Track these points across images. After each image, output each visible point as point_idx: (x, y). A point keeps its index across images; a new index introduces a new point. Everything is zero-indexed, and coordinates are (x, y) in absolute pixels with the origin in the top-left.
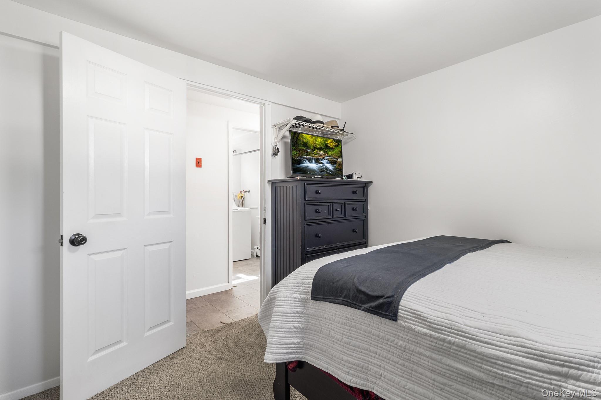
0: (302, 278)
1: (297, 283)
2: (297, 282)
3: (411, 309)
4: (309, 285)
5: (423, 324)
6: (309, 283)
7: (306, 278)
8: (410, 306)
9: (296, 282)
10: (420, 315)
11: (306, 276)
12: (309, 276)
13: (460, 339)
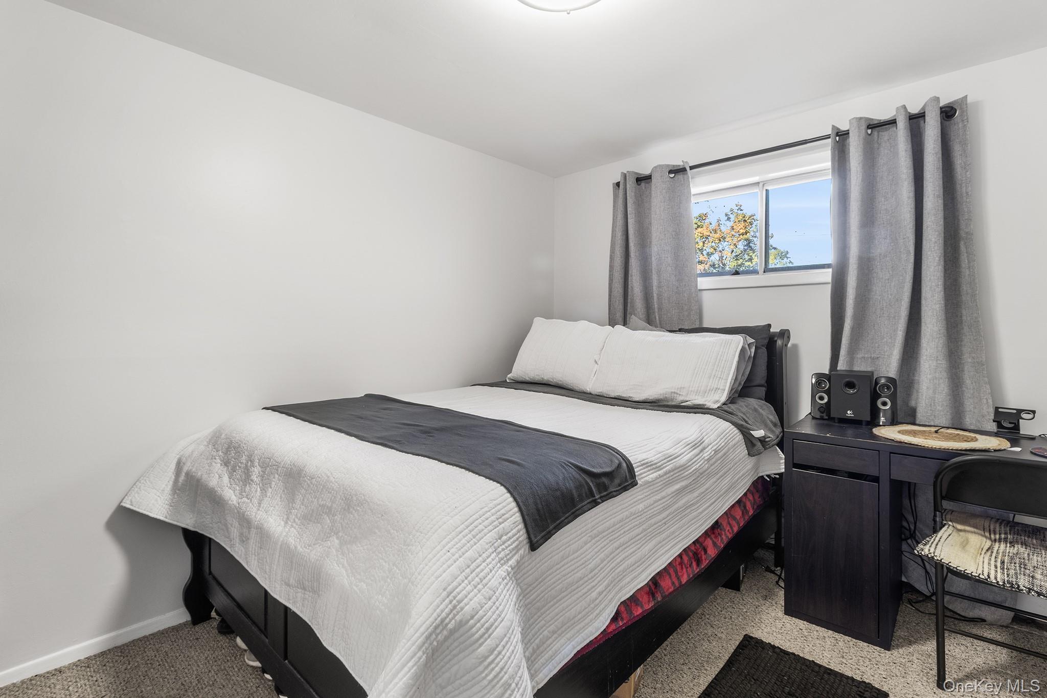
0: (490, 527)
1: (491, 544)
2: (491, 542)
3: (639, 462)
4: (517, 528)
5: (652, 469)
6: (514, 523)
7: (500, 520)
8: (637, 459)
9: (487, 544)
10: (647, 463)
11: (494, 517)
12: (503, 511)
13: (672, 463)
